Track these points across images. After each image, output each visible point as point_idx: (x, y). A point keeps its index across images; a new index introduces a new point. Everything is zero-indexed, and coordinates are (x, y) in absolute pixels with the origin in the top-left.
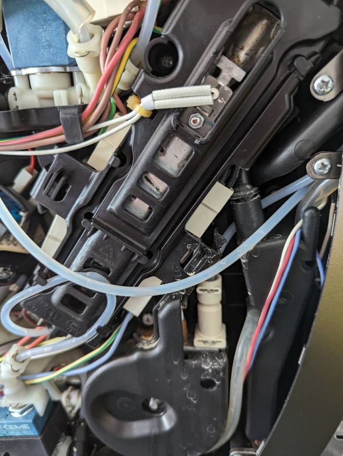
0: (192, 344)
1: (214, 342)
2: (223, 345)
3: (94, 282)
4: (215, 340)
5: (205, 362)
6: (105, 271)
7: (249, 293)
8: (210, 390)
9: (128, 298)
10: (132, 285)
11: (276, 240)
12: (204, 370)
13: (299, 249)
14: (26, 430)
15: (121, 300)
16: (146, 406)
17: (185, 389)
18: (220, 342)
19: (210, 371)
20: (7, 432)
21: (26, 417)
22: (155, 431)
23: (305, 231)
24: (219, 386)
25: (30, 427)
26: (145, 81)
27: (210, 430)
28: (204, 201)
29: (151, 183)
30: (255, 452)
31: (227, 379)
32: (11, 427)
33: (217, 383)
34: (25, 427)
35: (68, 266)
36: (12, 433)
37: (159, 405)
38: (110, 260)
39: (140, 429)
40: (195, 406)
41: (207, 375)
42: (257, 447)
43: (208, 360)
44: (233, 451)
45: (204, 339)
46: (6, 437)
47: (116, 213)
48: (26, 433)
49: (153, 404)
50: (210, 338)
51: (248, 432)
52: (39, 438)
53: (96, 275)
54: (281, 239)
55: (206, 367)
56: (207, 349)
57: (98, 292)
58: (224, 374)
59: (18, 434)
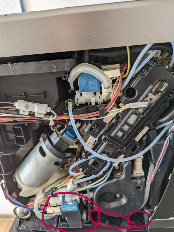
0: (133, 175)
1: (140, 174)
2: (143, 174)
3: (104, 157)
4: (141, 173)
5: (138, 181)
6: (108, 154)
7: (153, 158)
8: (140, 190)
9: (114, 162)
10: (115, 158)
11: (161, 141)
12: (138, 183)
13: (169, 144)
14: (74, 209)
15: (112, 163)
16: (115, 197)
17: (131, 190)
18: (142, 173)
19: (140, 183)
20: (67, 210)
21: (74, 204)
22: (119, 205)
23: (171, 138)
24: (142, 188)
25: (76, 207)
26: (126, 100)
27: (138, 203)
28: (141, 132)
29: (124, 127)
30: (153, 210)
31: (145, 186)
32: (69, 208)
33: (142, 187)
34: (74, 207)
35: (96, 152)
36: (68, 210)
37: (120, 196)
38: (110, 150)
39: (114, 205)
40: (134, 195)
41: (139, 185)
42: (154, 208)
43: (139, 180)
44: (146, 210)
45: (137, 173)
46: (67, 212)
47: (114, 136)
48: (74, 210)
49: (118, 196)
50: (139, 172)
51: (150, 203)
52: (79, 211)
53: (105, 155)
54: (163, 141)
55: (138, 182)
56: (138, 176)
57: (105, 161)
58: (144, 184)
59: (71, 210)
